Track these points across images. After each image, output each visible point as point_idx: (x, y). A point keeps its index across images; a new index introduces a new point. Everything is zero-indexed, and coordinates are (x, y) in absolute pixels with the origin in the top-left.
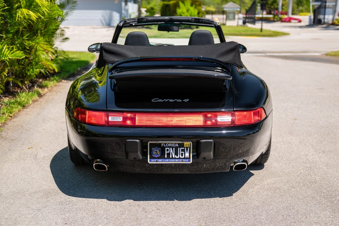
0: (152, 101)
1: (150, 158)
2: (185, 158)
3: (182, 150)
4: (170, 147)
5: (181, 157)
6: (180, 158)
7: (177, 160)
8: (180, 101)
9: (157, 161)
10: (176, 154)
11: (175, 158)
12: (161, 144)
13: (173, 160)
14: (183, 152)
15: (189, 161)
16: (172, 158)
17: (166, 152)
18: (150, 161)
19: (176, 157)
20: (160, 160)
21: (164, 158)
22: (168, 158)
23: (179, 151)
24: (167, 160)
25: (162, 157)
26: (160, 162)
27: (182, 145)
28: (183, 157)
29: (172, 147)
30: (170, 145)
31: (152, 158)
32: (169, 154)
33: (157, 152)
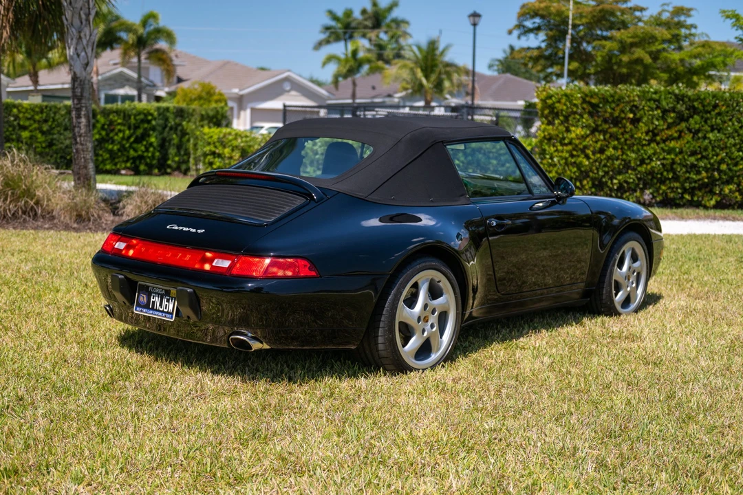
0: (168, 227)
1: (136, 305)
2: (168, 313)
3: (168, 301)
4: (156, 293)
5: (165, 310)
6: (163, 312)
7: (160, 314)
8: (194, 230)
9: (142, 311)
10: (161, 305)
11: (159, 311)
12: (148, 287)
13: (157, 313)
14: (167, 303)
15: (172, 318)
16: (156, 310)
17: (152, 300)
18: (136, 310)
19: (160, 309)
20: (144, 310)
21: (149, 308)
22: (153, 309)
23: (164, 300)
24: (151, 312)
25: (147, 306)
26: (144, 313)
27: (168, 293)
28: (166, 310)
29: (159, 294)
30: (157, 290)
31: (139, 305)
32: (154, 302)
33: (143, 298)
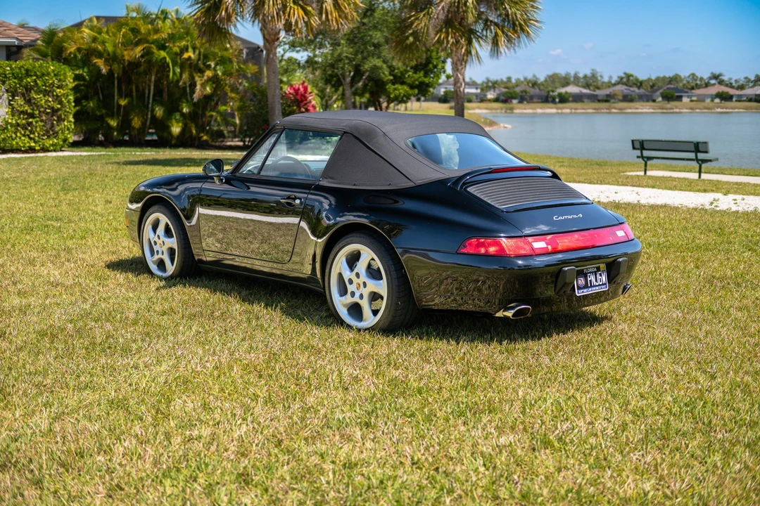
0: (554, 219)
1: (578, 289)
2: (603, 284)
3: (601, 275)
4: (590, 273)
6: (599, 285)
7: (597, 288)
8: (576, 216)
9: (582, 292)
10: (596, 281)
11: (596, 286)
12: (583, 270)
13: (594, 288)
14: (601, 277)
15: (607, 287)
16: (594, 286)
17: (589, 279)
18: (578, 293)
19: (596, 284)
20: (585, 290)
21: (588, 287)
22: (591, 286)
23: (598, 275)
24: (590, 289)
25: (586, 286)
26: (586, 292)
27: (598, 269)
28: (601, 283)
29: (592, 272)
30: (590, 270)
31: (579, 288)
32: (591, 281)
33: (581, 281)
